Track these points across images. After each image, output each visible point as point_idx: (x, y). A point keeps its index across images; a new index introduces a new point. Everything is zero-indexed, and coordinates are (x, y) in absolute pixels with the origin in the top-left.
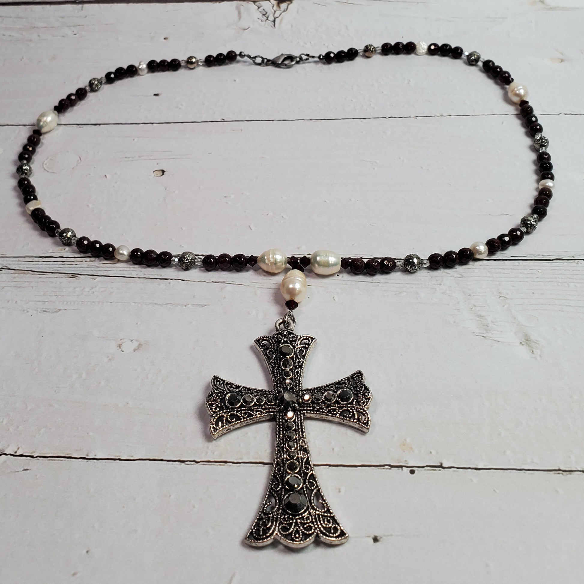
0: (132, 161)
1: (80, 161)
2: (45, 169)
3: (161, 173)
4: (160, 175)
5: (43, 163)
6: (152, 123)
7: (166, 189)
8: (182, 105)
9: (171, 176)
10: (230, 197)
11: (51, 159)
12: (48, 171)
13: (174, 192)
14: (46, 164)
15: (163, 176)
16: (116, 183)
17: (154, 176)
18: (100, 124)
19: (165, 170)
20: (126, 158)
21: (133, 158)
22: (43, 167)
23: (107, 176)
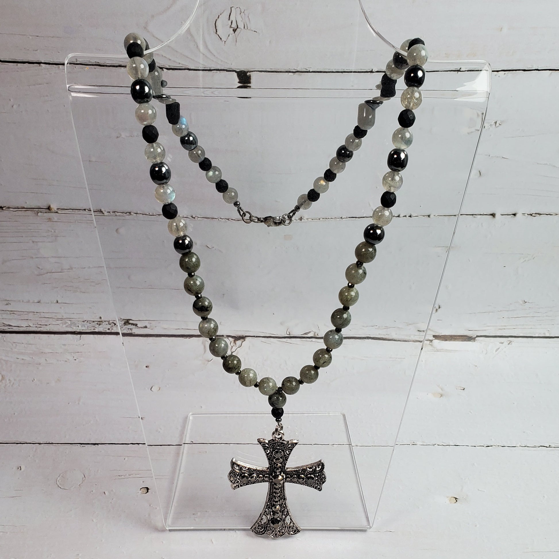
0: (124, 478)
1: (84, 478)
2: (58, 486)
3: (146, 490)
4: (145, 492)
5: (57, 480)
6: (138, 444)
7: (150, 506)
8: (161, 429)
9: (153, 493)
10: (197, 514)
11: (62, 476)
12: (61, 488)
13: (156, 508)
14: (59, 481)
15: (148, 493)
16: (113, 499)
17: (141, 493)
18: (98, 444)
19: (149, 488)
20: (119, 476)
21: (124, 476)
22: (57, 484)
23: (106, 493)
